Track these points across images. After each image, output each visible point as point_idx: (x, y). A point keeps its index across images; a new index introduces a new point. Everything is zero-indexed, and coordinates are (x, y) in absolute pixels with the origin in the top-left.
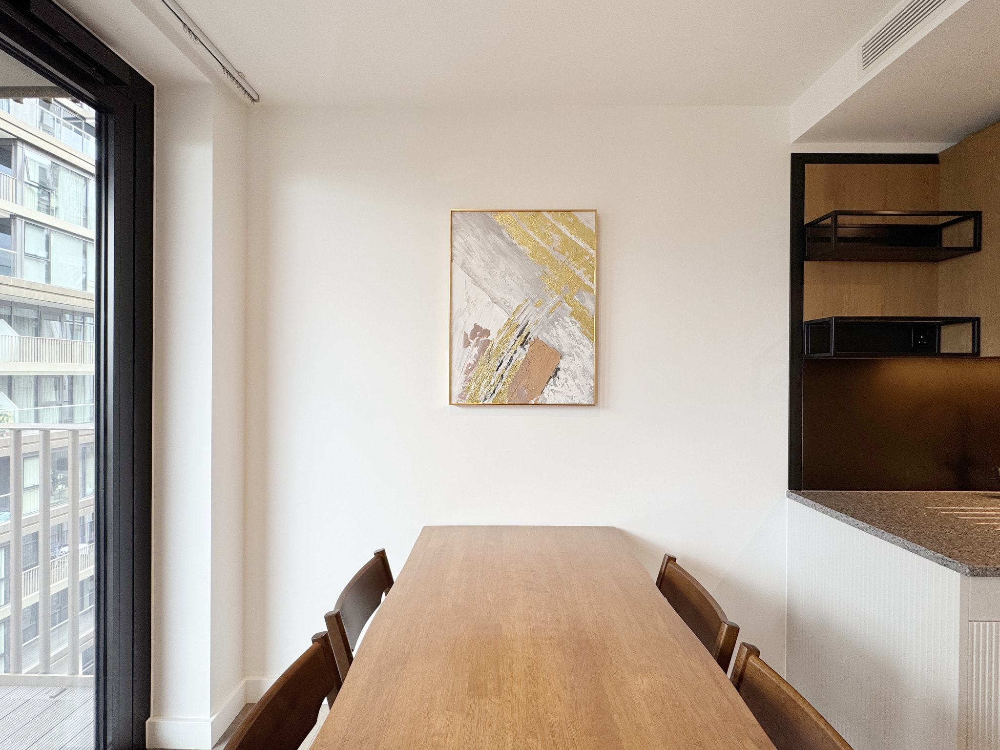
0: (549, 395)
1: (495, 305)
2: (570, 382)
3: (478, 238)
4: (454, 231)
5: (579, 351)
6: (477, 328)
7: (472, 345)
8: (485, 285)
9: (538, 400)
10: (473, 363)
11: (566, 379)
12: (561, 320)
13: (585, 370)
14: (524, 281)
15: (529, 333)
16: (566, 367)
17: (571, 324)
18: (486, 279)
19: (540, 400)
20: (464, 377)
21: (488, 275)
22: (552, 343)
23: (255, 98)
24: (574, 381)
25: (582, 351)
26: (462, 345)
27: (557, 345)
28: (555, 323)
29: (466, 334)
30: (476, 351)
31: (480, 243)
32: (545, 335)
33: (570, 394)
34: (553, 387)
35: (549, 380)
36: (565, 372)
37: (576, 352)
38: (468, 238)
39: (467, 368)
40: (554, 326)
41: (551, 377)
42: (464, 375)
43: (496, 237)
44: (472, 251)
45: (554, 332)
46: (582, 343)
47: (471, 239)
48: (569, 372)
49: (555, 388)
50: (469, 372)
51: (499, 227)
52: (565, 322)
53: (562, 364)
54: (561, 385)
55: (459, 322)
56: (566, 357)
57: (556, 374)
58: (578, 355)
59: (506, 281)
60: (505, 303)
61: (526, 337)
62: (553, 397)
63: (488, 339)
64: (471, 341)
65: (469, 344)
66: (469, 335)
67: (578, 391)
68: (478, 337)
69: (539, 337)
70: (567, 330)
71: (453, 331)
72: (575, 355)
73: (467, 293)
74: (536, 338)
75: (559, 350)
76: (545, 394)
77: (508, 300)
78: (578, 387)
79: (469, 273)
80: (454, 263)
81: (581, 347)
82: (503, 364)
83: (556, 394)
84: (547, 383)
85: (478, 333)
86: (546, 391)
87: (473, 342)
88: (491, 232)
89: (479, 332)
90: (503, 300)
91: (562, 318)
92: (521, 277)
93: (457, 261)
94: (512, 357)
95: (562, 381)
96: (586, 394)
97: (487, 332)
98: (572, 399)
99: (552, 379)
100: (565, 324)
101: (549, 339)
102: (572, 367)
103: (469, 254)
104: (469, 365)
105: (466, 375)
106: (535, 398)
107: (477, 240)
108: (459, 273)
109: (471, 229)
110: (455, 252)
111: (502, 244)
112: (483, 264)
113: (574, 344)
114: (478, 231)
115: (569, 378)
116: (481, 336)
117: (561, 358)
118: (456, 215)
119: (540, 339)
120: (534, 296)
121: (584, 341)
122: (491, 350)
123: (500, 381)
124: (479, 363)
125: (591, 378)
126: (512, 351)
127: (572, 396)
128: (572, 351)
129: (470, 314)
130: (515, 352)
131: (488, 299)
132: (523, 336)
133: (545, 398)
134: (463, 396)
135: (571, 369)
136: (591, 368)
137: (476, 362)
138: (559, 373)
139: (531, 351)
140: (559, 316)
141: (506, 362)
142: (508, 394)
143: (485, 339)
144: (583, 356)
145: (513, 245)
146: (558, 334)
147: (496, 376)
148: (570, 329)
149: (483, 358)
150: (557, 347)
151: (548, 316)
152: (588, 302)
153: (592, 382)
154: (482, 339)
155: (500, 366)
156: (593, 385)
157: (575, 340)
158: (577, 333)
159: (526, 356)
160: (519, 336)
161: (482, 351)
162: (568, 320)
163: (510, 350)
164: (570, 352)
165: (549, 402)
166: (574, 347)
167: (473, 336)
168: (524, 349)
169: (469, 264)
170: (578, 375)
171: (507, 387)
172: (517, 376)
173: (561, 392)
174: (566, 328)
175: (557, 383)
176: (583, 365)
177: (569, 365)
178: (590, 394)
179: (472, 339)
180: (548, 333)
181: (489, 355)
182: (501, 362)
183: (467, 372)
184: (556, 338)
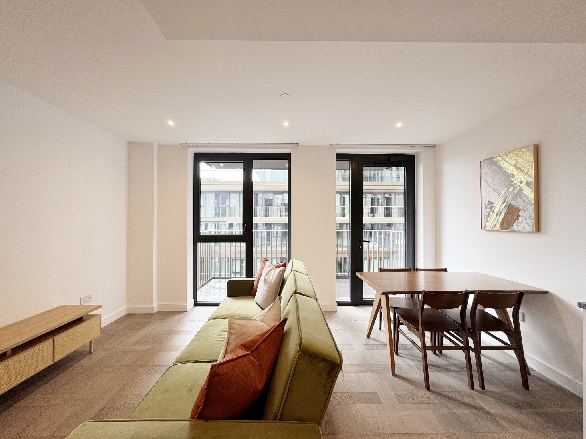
0: (516, 226)
1: (495, 192)
2: (524, 221)
3: (489, 169)
4: (482, 168)
5: (527, 208)
6: (489, 202)
7: (488, 208)
8: (492, 185)
9: (511, 229)
11: (522, 220)
12: (520, 195)
13: (530, 217)
16: (522, 215)
17: (524, 196)
18: (492, 183)
20: (485, 220)
21: (492, 182)
22: (516, 205)
23: (435, 146)
25: (529, 208)
26: (485, 209)
28: (517, 197)
29: (486, 204)
30: (489, 210)
31: (490, 170)
32: (513, 202)
34: (517, 224)
35: (515, 221)
36: (522, 217)
37: (526, 208)
38: (486, 170)
40: (517, 198)
43: (495, 167)
46: (529, 204)
48: (523, 217)
52: (521, 196)
53: (520, 214)
54: (520, 223)
55: (484, 200)
56: (522, 211)
57: (518, 218)
58: (527, 209)
59: (498, 183)
61: (506, 203)
63: (493, 205)
64: (487, 207)
65: (487, 208)
66: (487, 205)
67: (528, 225)
68: (489, 205)
70: (522, 199)
71: (482, 204)
72: (526, 210)
73: (486, 190)
75: (519, 208)
76: (514, 227)
78: (528, 224)
79: (486, 182)
80: (481, 180)
81: (529, 206)
83: (518, 226)
84: (515, 222)
85: (490, 204)
86: (514, 225)
87: (488, 207)
88: (493, 166)
89: (491, 203)
90: (498, 190)
91: (520, 194)
92: (504, 180)
93: (483, 178)
94: (501, 212)
95: (521, 221)
96: (531, 227)
97: (493, 203)
98: (525, 229)
99: (516, 220)
101: (515, 204)
102: (525, 215)
103: (486, 175)
104: (487, 215)
106: (510, 228)
108: (483, 182)
109: (487, 166)
110: (482, 176)
111: (497, 169)
112: (491, 178)
113: (526, 205)
114: (489, 166)
115: (523, 220)
116: (490, 205)
117: (520, 211)
118: (482, 163)
120: (509, 187)
121: (530, 203)
122: (494, 210)
123: (497, 221)
124: (490, 215)
125: (533, 220)
126: (501, 210)
127: (525, 228)
128: (525, 208)
129: (487, 197)
130: (502, 210)
131: (492, 191)
132: (505, 203)
133: (514, 229)
134: (485, 227)
135: (524, 216)
136: (533, 215)
137: (489, 214)
138: (520, 218)
139: (508, 209)
140: (519, 194)
141: (499, 214)
142: (500, 227)
143: (492, 205)
144: (530, 210)
145: (500, 168)
146: (518, 201)
147: (496, 219)
148: (524, 198)
149: (491, 213)
150: (518, 207)
151: (514, 194)
152: (531, 186)
153: (534, 221)
154: (491, 206)
155: (497, 215)
156: (534, 223)
157: (526, 203)
158: (527, 200)
159: (506, 211)
160: (504, 203)
161: (491, 211)
162: (522, 195)
163: (500, 209)
164: (524, 208)
165: (516, 229)
166: (525, 206)
167: (488, 205)
168: (506, 208)
169: (486, 179)
170: (527, 218)
171: (499, 224)
172: (503, 219)
173: (520, 226)
174: (522, 198)
175: (518, 222)
176: (529, 214)
177: (523, 214)
178: (533, 227)
179: (488, 206)
180: (514, 201)
181: (493, 211)
182: (498, 214)
183: (486, 218)
184: (518, 203)
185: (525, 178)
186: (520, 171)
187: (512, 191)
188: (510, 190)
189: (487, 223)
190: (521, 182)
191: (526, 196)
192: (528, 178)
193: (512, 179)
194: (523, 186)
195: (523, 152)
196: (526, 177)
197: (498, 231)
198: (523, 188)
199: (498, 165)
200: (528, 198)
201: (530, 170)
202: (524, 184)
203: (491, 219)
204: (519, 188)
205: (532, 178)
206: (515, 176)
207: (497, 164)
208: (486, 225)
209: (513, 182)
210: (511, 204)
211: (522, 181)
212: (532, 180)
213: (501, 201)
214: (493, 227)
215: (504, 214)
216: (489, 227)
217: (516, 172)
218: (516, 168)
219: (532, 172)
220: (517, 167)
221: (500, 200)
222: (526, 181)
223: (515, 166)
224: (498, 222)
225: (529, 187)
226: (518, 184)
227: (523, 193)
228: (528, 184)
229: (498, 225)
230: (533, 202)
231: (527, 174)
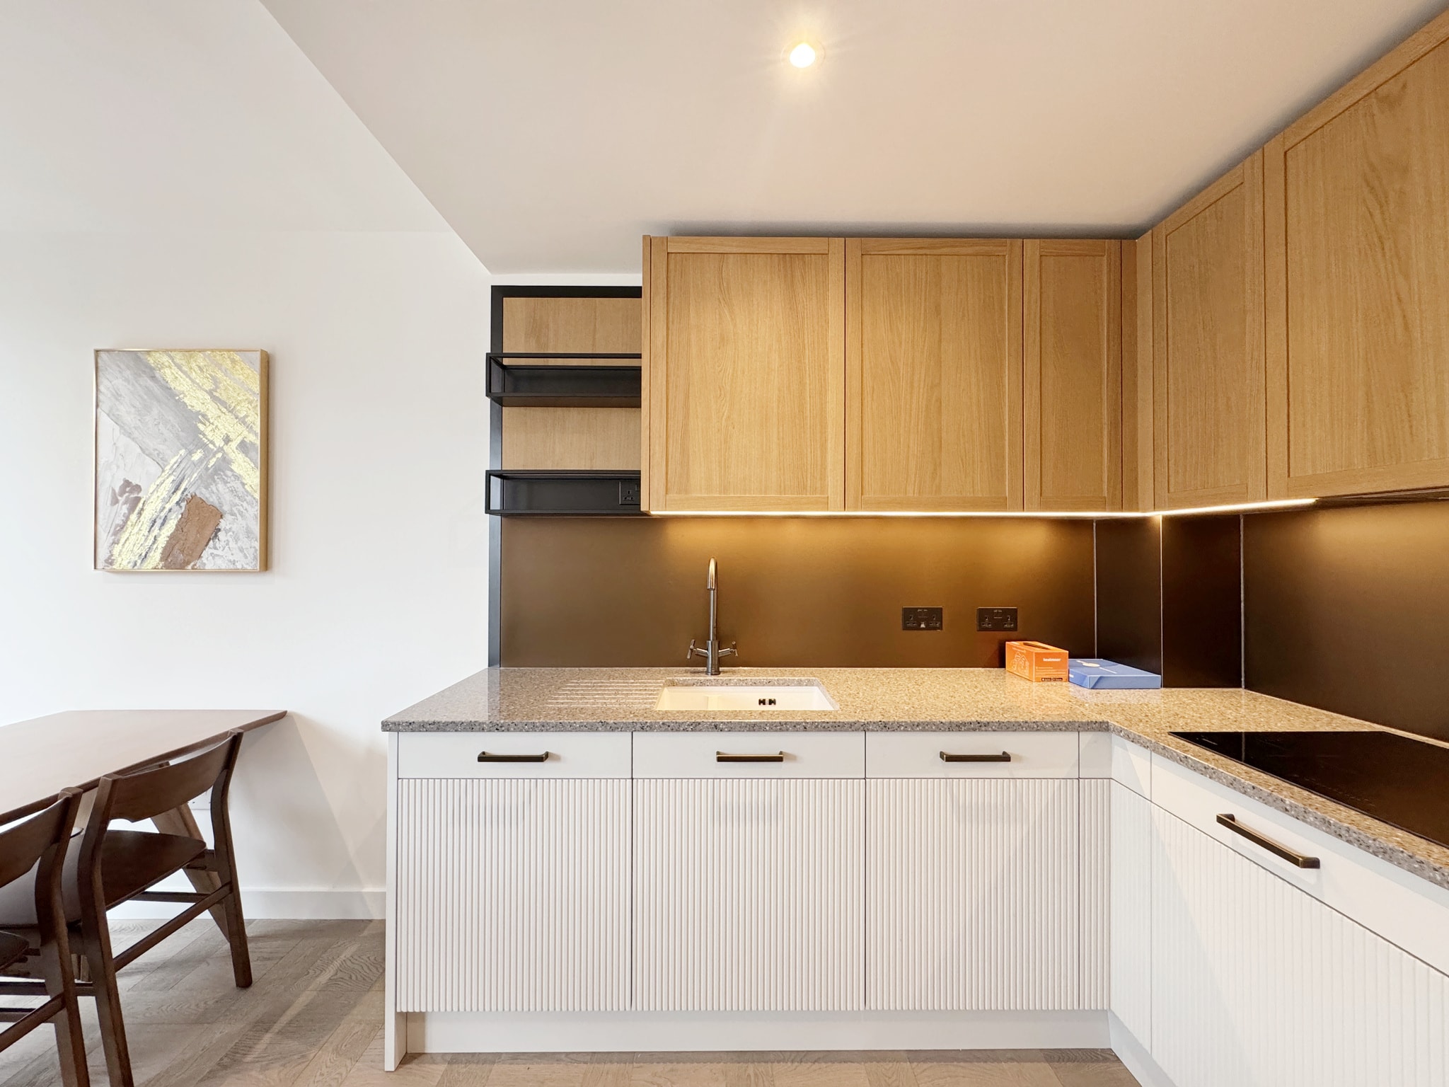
0: (210, 558)
1: (147, 457)
2: (232, 544)
3: (127, 380)
4: (100, 374)
5: (242, 510)
6: (127, 482)
7: (121, 502)
8: (136, 434)
9: (195, 565)
10: (121, 523)
11: (227, 540)
12: (222, 473)
13: (249, 532)
14: (180, 430)
15: (185, 489)
16: (228, 528)
17: (232, 478)
18: (135, 428)
19: (197, 565)
20: (111, 539)
21: (140, 424)
22: (211, 500)
24: (236, 543)
25: (246, 510)
26: (109, 502)
27: (217, 502)
28: (216, 477)
29: (113, 490)
30: (125, 509)
31: (130, 387)
32: (203, 490)
33: (232, 558)
34: (212, 551)
35: (208, 543)
36: (227, 533)
37: (239, 511)
38: (115, 380)
39: (115, 529)
40: (214, 481)
41: (210, 539)
42: (112, 536)
43: (148, 380)
44: (121, 396)
45: (213, 488)
46: (245, 500)
47: (119, 383)
48: (231, 533)
49: (215, 552)
50: (118, 533)
51: (152, 369)
52: (227, 476)
53: (223, 524)
54: (222, 548)
55: (105, 477)
56: (228, 517)
57: (216, 536)
58: (241, 513)
59: (159, 430)
60: (158, 455)
61: (183, 493)
62: (213, 561)
63: (140, 495)
64: (119, 498)
65: (117, 502)
67: (241, 554)
68: (127, 494)
69: (197, 494)
70: (228, 485)
71: (99, 486)
72: (238, 515)
73: (115, 444)
74: (194, 494)
75: (218, 508)
76: (204, 559)
77: (161, 451)
78: (241, 550)
79: (117, 420)
80: (99, 410)
81: (245, 504)
82: (156, 524)
83: (217, 558)
84: (206, 546)
85: (128, 489)
86: (205, 554)
87: (122, 499)
88: (144, 375)
89: (130, 487)
90: (156, 452)
91: (223, 472)
92: (177, 426)
93: (104, 406)
94: (166, 516)
95: (223, 543)
96: (250, 557)
97: (138, 488)
98: (234, 564)
99: (211, 542)
100: (226, 478)
101: (208, 496)
102: (235, 527)
103: (117, 400)
104: (117, 525)
105: (113, 537)
106: (192, 564)
107: (126, 384)
108: (104, 419)
109: (120, 372)
110: (101, 397)
111: (155, 388)
112: (133, 410)
113: (237, 501)
114: (128, 373)
115: (230, 539)
116: (131, 492)
117: (221, 518)
118: (103, 355)
119: (198, 495)
120: (191, 447)
121: (249, 498)
122: (142, 509)
123: (154, 543)
124: (129, 523)
125: (256, 540)
126: (167, 510)
127: (234, 561)
128: (234, 509)
129: (118, 467)
130: (170, 510)
131: (139, 450)
132: (179, 493)
133: (205, 564)
134: (110, 562)
135: (233, 529)
136: (256, 528)
137: (125, 523)
138: (220, 534)
139: (188, 510)
140: (220, 470)
141: (159, 522)
142: (161, 558)
143: (136, 495)
144: (247, 515)
145: (167, 389)
146: (218, 490)
147: (150, 537)
148: (232, 484)
149: (133, 517)
150: (217, 505)
151: (207, 469)
152: (253, 454)
153: (257, 545)
154: (132, 496)
155: (152, 526)
156: (258, 548)
157: (238, 496)
158: (240, 489)
159: (182, 514)
160: (174, 492)
161: (132, 510)
162: (229, 473)
163: (164, 508)
164: (232, 510)
165: (208, 567)
166: (236, 505)
167: (122, 492)
168: (181, 507)
169: (118, 410)
170: (241, 537)
171: (160, 550)
172: (172, 537)
173: (222, 556)
174: (228, 483)
175: (217, 545)
176: (247, 525)
177: (231, 526)
178: (255, 558)
179: (121, 496)
180: (206, 488)
181: (140, 514)
182: (155, 521)
183: (115, 534)
184: (217, 494)
185: (239, 433)
186: (224, 410)
187: (201, 461)
188: (197, 456)
189: (117, 549)
190: (227, 440)
191: (237, 477)
192: (246, 433)
193: (201, 427)
194: (232, 450)
195: (233, 361)
196: (241, 428)
197: (155, 571)
198: (232, 456)
199: (161, 379)
200: (243, 484)
201: (251, 413)
202: (234, 445)
203: (133, 539)
204: (219, 455)
205: (256, 434)
206: (211, 421)
207: (157, 375)
208: (112, 555)
209: (204, 435)
210: (196, 495)
211: (228, 436)
212: (255, 439)
213: (168, 485)
214: (139, 561)
215: (176, 522)
216: (124, 558)
217: (212, 410)
218: (215, 399)
219: (256, 420)
220: (218, 397)
221: (164, 481)
222: (240, 439)
223: (210, 393)
224: (155, 546)
225: (247, 456)
226: (219, 443)
227: (232, 471)
228: (243, 447)
229: (156, 557)
230: (257, 496)
231: (243, 421)
